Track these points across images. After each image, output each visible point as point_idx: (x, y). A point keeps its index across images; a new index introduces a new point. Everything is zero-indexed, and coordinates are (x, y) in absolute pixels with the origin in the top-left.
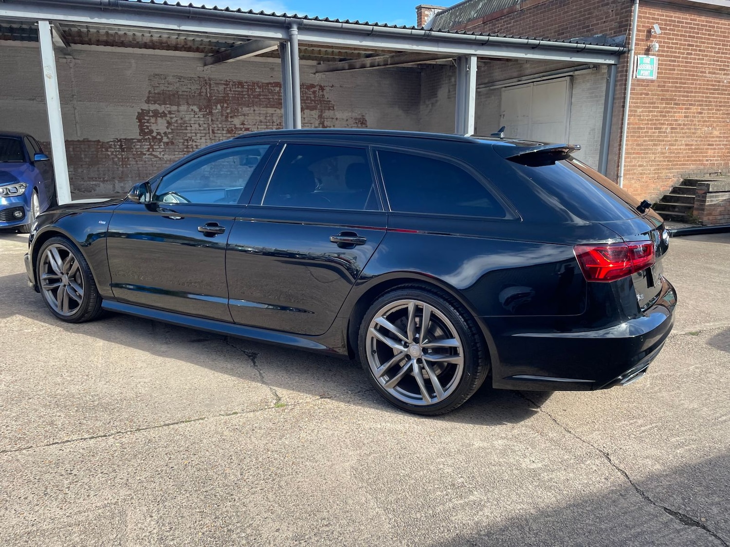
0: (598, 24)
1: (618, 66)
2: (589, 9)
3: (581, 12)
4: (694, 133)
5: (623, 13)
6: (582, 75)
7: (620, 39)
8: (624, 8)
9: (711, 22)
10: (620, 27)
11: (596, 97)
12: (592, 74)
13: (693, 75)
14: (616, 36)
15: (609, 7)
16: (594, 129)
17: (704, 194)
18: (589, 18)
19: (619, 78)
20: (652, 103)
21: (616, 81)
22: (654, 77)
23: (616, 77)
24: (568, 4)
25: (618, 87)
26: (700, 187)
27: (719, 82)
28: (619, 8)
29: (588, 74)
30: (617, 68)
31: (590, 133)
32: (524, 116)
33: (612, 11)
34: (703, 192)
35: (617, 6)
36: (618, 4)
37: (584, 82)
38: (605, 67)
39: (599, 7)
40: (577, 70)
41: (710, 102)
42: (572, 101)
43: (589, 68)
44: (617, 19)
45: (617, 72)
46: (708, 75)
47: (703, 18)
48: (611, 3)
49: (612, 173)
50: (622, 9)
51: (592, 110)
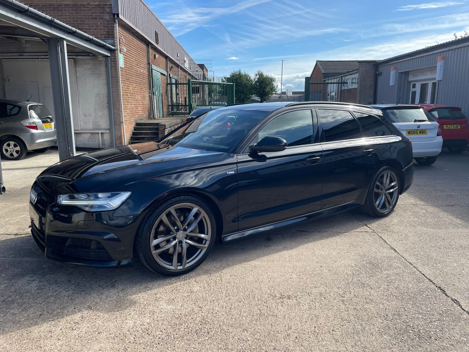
0: (90, 29)
1: (111, 57)
2: (82, 18)
3: (74, 18)
4: (135, 98)
5: (109, 27)
6: (82, 59)
7: (110, 41)
8: (110, 24)
9: (132, 39)
10: (108, 34)
11: (98, 74)
12: (91, 60)
13: (132, 67)
14: (106, 39)
15: (97, 20)
16: (99, 94)
17: (163, 130)
18: (82, 24)
19: (113, 65)
20: (125, 81)
21: (111, 66)
22: (123, 67)
23: (111, 64)
24: (62, 10)
25: (113, 70)
26: (161, 127)
27: (137, 71)
28: (106, 23)
29: (88, 59)
30: (111, 59)
31: (96, 97)
32: (32, 82)
33: (101, 24)
34: (163, 129)
35: (103, 22)
36: (105, 21)
37: (85, 64)
38: (101, 56)
39: (89, 18)
40: (78, 56)
41: (136, 82)
42: (77, 75)
43: (89, 56)
44: (105, 29)
45: (111, 61)
46: (134, 67)
47: (130, 36)
48: (99, 19)
49: (118, 121)
50: (107, 24)
51: (95, 82)
